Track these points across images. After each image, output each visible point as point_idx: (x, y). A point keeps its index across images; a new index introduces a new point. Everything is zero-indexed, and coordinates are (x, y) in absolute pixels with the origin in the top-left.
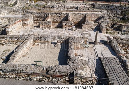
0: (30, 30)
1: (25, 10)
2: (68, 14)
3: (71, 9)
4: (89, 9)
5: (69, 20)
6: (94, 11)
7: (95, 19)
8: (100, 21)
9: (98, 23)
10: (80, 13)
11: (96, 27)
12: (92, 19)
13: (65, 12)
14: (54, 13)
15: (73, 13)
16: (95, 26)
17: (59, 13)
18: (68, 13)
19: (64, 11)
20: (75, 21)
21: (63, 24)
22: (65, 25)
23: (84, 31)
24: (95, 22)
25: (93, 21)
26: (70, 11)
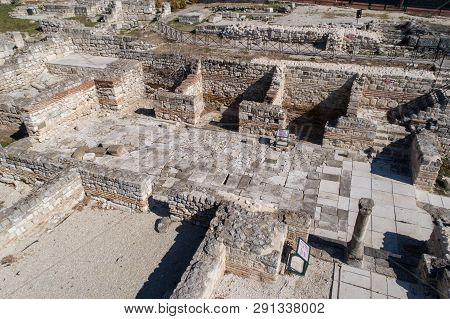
0: (119, 122)
1: (126, 40)
2: (274, 68)
3: (295, 47)
4: (377, 53)
5: (270, 101)
6: (399, 64)
7: (394, 104)
8: (422, 117)
9: (407, 125)
10: (328, 66)
11: (392, 145)
12: (384, 103)
13: (263, 61)
14: (219, 60)
15: (297, 68)
16: (387, 143)
17: (237, 61)
18: (273, 62)
19: (261, 53)
20: (303, 103)
21: (243, 115)
22: (250, 118)
23: (327, 157)
24: (391, 121)
25: (383, 113)
26: (286, 56)
